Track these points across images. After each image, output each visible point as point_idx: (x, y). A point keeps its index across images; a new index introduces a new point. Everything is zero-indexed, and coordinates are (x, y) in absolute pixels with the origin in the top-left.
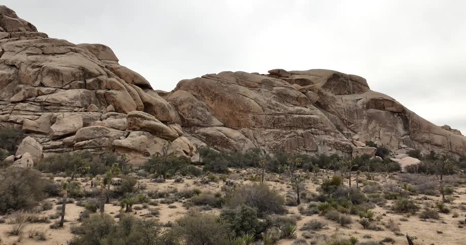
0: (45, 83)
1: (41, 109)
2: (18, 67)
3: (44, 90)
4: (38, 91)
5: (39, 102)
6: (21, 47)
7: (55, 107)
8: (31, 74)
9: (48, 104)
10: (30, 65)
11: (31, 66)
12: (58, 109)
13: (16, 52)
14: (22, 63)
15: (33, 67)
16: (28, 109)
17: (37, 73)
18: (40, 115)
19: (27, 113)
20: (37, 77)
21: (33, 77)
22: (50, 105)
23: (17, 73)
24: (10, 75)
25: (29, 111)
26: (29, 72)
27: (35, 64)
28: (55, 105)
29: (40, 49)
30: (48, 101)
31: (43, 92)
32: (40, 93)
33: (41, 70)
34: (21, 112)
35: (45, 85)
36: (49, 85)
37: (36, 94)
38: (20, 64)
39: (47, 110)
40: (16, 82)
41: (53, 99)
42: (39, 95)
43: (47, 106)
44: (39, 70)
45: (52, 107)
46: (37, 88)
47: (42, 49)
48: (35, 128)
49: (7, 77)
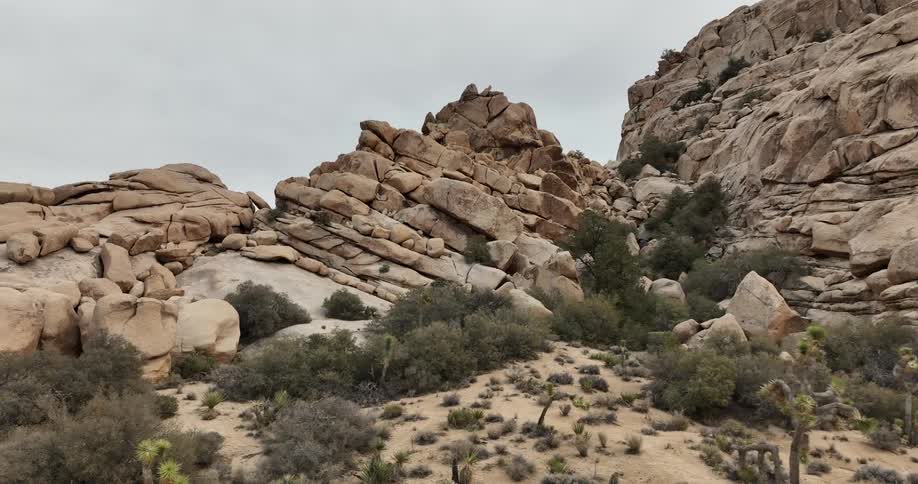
0: (894, 119)
1: (871, 191)
2: (834, 99)
3: (883, 139)
4: (872, 145)
5: (869, 174)
6: (851, 47)
7: (903, 182)
8: (859, 106)
9: (886, 175)
10: (860, 83)
11: (861, 86)
12: (913, 187)
13: (838, 62)
14: (843, 86)
15: (866, 88)
16: (838, 195)
17: (875, 100)
18: (857, 210)
19: (831, 208)
20: (876, 110)
21: (868, 112)
22: (895, 178)
23: (833, 113)
24: (817, 122)
25: (839, 201)
26: (854, 103)
27: (871, 78)
28: (904, 177)
29: (891, 36)
30: (887, 168)
31: (882, 145)
32: (875, 151)
33: (885, 89)
34: (823, 206)
35: (894, 126)
36: (904, 123)
37: (866, 153)
38: (837, 91)
39: (886, 191)
40: (831, 135)
41: (900, 161)
42: (874, 156)
43: (886, 180)
44: (881, 91)
45: (898, 182)
46: (867, 141)
47: (897, 32)
48: (836, 244)
49: (812, 128)
